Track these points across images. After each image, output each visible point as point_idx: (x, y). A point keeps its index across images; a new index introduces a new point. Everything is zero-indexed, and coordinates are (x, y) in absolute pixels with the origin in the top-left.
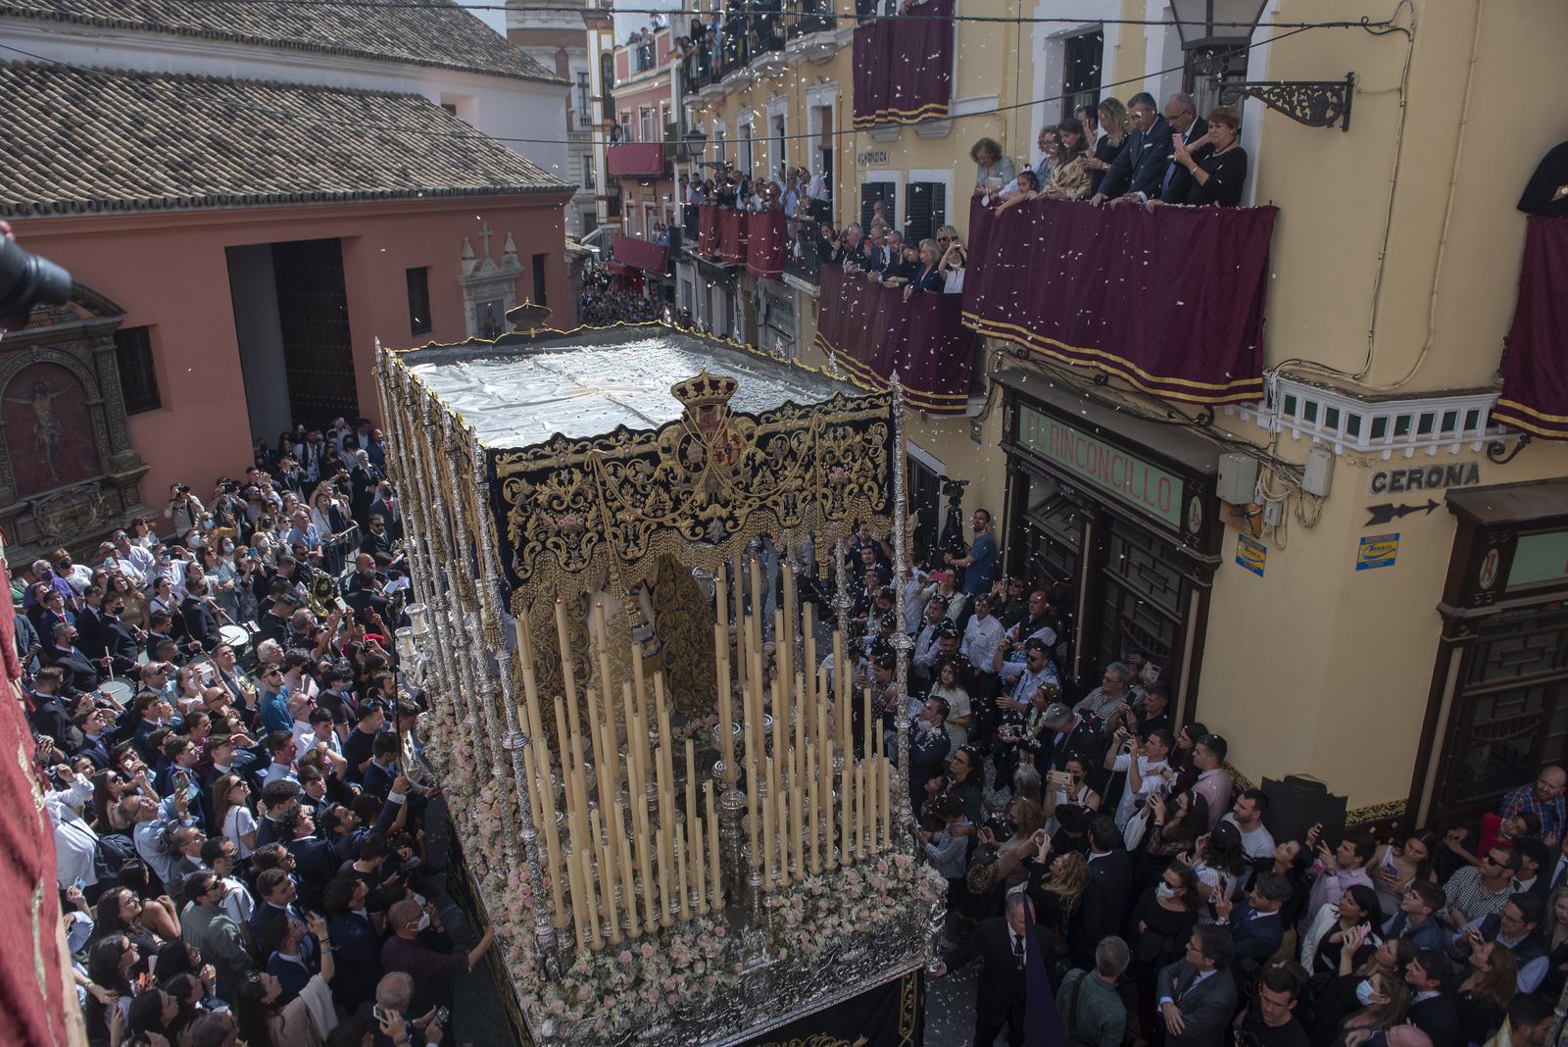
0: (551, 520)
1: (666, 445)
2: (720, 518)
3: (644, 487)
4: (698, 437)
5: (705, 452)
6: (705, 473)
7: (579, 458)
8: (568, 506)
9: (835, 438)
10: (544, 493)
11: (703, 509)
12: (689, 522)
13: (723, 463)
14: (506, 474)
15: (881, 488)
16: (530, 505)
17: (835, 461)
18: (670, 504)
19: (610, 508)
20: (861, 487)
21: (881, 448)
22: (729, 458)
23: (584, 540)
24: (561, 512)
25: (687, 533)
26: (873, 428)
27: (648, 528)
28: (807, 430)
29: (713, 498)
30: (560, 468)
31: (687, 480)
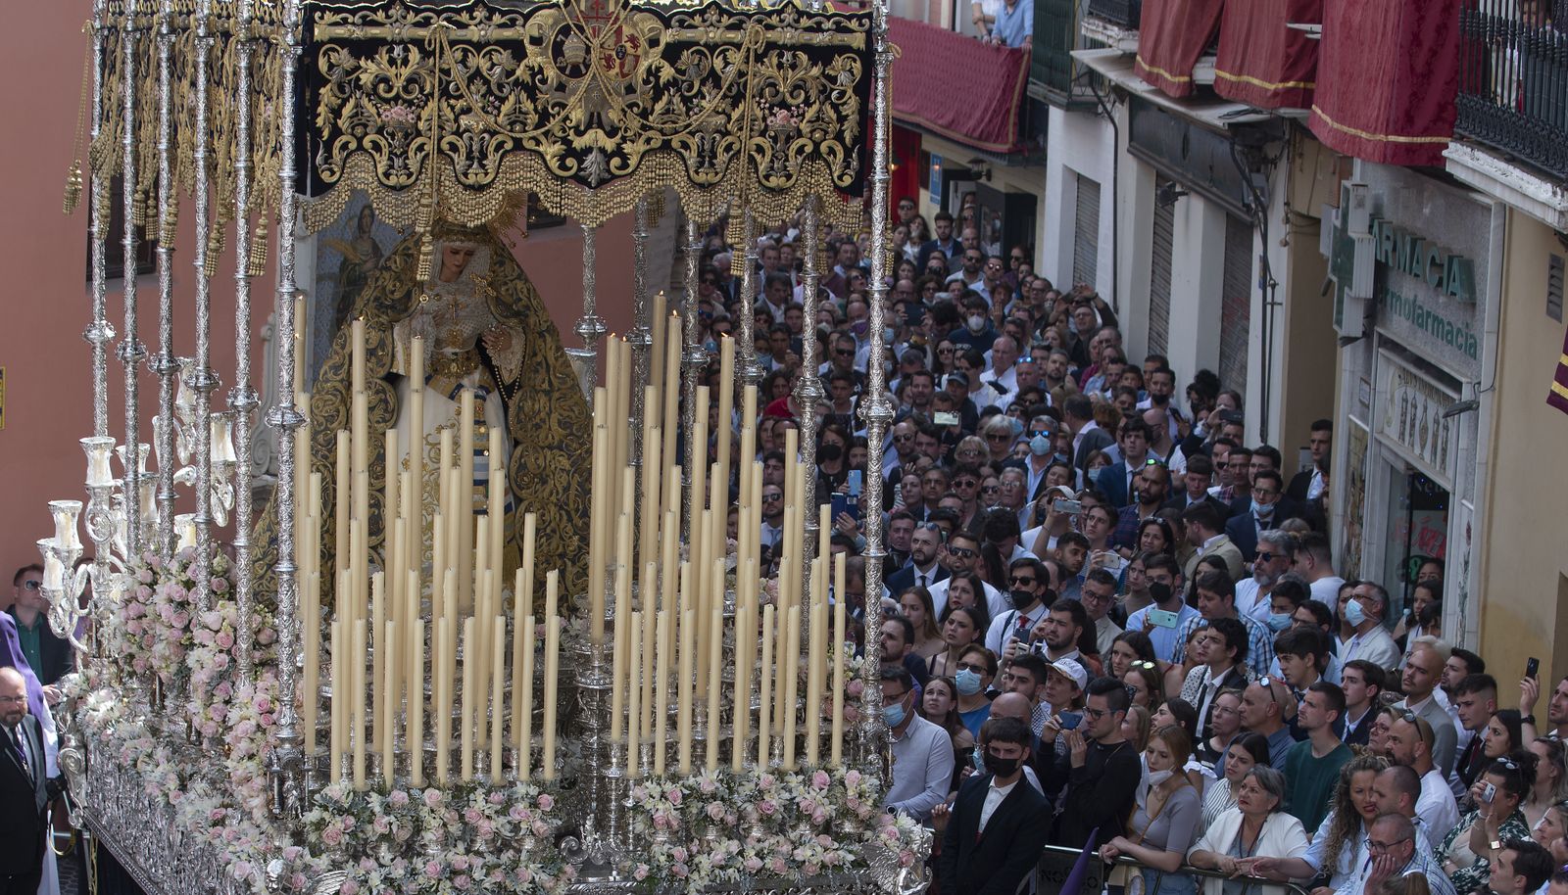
0: (373, 111)
1: (536, 34)
2: (602, 150)
3: (500, 87)
4: (581, 29)
5: (588, 50)
6: (587, 78)
7: (421, 33)
8: (398, 94)
9: (780, 66)
10: (369, 71)
11: (580, 133)
12: (558, 148)
13: (613, 72)
14: (326, 38)
15: (848, 153)
16: (349, 84)
17: (779, 98)
18: (533, 118)
19: (453, 108)
20: (817, 145)
21: (850, 92)
22: (622, 66)
23: (413, 146)
24: (387, 101)
25: (554, 164)
26: (838, 61)
27: (500, 146)
28: (738, 46)
29: (594, 121)
30: (393, 42)
31: (561, 87)
